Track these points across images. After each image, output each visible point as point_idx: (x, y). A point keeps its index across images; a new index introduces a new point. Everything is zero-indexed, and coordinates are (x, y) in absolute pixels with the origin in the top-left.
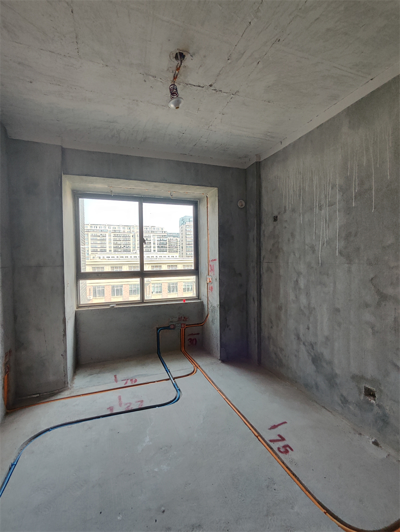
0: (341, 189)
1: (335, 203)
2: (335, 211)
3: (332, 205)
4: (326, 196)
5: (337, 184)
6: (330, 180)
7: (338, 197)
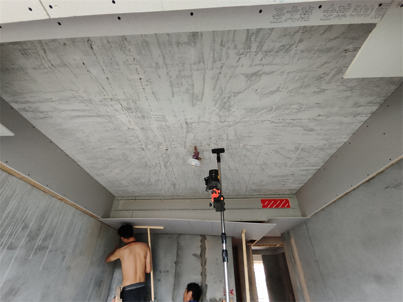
0: (29, 235)
1: (16, 248)
2: (11, 258)
3: (12, 249)
4: (11, 234)
5: (30, 226)
6: (26, 218)
7: (23, 241)
